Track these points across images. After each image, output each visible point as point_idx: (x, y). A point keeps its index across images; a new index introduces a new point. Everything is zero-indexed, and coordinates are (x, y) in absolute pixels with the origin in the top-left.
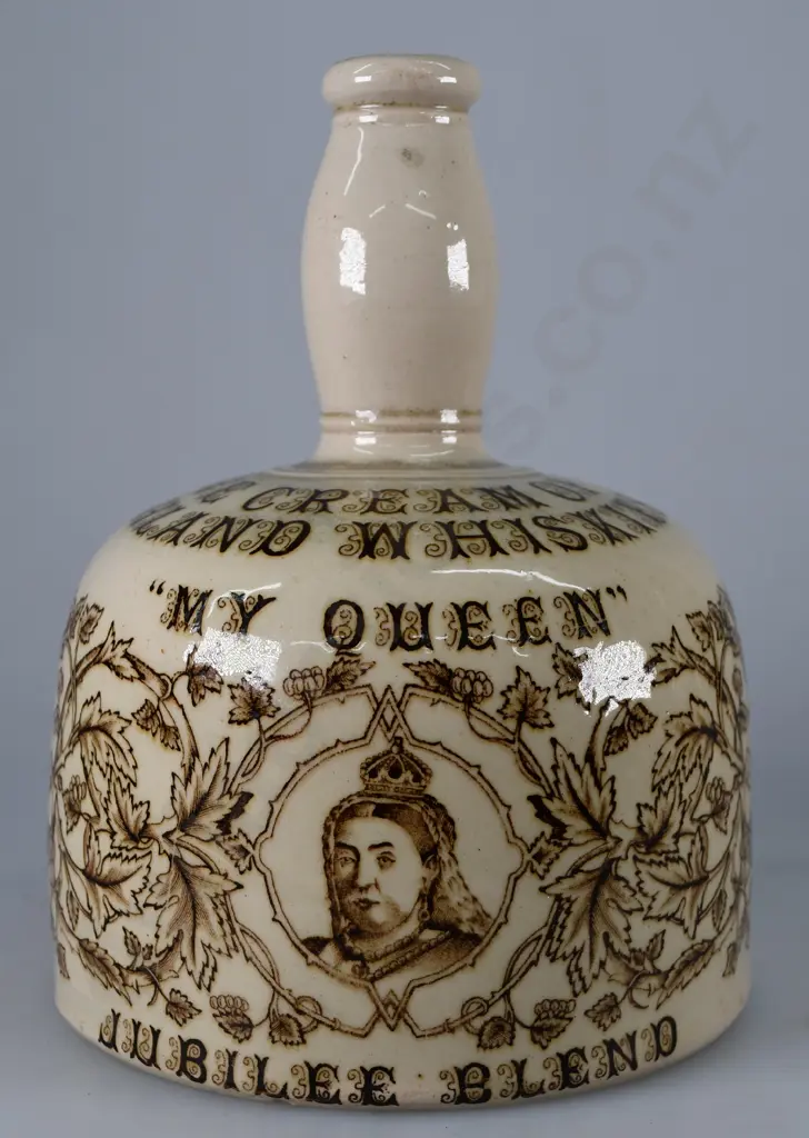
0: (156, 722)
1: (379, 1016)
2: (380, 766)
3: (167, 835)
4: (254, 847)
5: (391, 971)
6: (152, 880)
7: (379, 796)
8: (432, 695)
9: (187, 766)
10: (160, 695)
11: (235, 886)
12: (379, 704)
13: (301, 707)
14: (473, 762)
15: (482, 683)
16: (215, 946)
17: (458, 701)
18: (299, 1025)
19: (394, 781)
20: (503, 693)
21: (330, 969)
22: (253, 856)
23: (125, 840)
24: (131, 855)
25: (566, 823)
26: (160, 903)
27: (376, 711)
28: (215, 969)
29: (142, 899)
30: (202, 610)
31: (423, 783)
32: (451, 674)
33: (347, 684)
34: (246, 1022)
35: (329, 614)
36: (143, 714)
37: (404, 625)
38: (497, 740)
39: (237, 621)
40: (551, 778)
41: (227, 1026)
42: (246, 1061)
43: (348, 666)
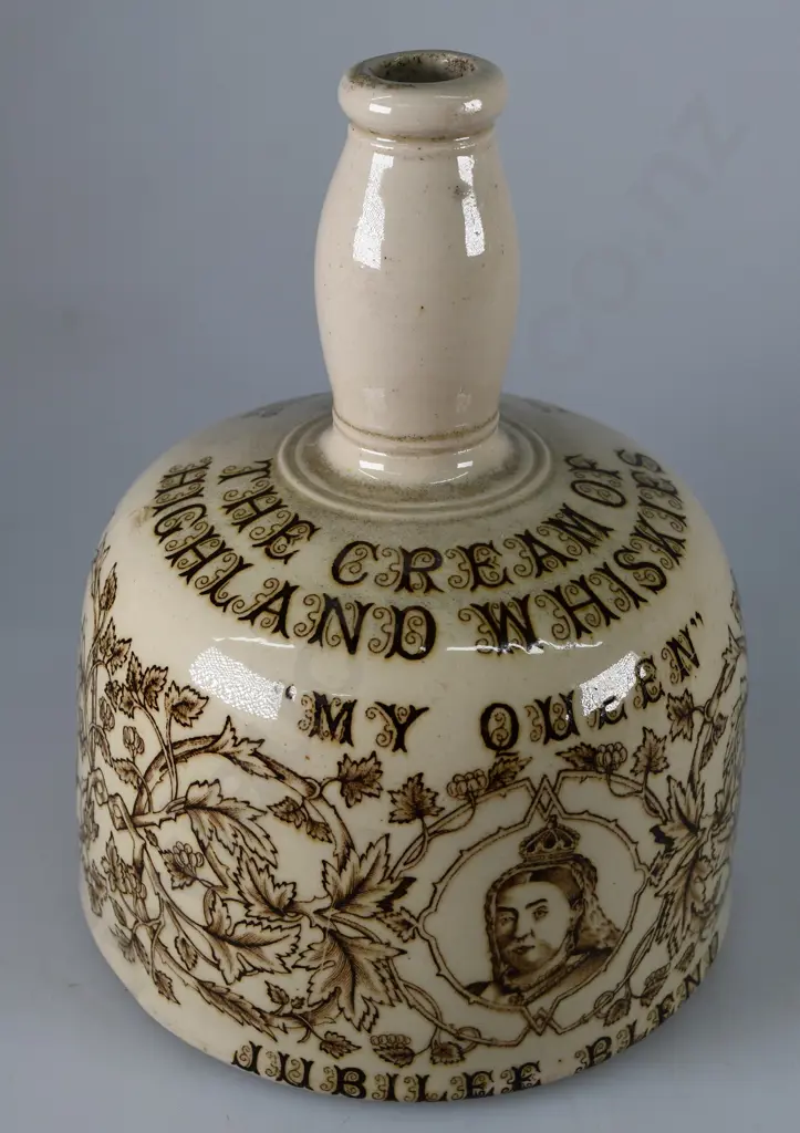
0: (301, 816)
1: (530, 1027)
2: (536, 843)
3: (319, 912)
4: (417, 920)
5: (542, 994)
6: (303, 946)
7: (536, 865)
8: (579, 774)
9: (340, 856)
10: (305, 795)
11: (397, 952)
12: (537, 793)
13: (464, 805)
14: (611, 818)
15: (619, 751)
16: (377, 998)
17: (601, 773)
18: (459, 1048)
19: (549, 850)
20: (635, 755)
21: (490, 1004)
22: (417, 928)
23: (266, 912)
24: (274, 925)
25: (674, 836)
26: (314, 964)
27: (534, 799)
28: (376, 1016)
29: (290, 962)
30: (349, 718)
31: (572, 846)
32: (595, 751)
33: (507, 780)
34: (407, 1051)
35: (485, 717)
36: (283, 808)
37: (553, 717)
38: (630, 794)
39: (391, 732)
40: (666, 807)
41: (388, 1057)
42: (407, 1080)
43: (507, 765)
